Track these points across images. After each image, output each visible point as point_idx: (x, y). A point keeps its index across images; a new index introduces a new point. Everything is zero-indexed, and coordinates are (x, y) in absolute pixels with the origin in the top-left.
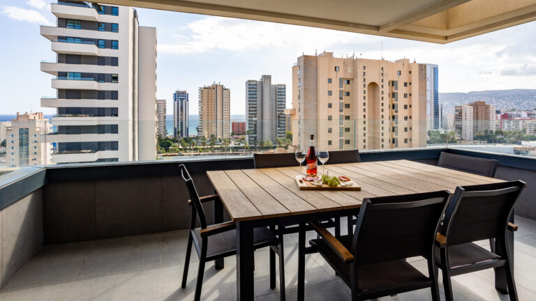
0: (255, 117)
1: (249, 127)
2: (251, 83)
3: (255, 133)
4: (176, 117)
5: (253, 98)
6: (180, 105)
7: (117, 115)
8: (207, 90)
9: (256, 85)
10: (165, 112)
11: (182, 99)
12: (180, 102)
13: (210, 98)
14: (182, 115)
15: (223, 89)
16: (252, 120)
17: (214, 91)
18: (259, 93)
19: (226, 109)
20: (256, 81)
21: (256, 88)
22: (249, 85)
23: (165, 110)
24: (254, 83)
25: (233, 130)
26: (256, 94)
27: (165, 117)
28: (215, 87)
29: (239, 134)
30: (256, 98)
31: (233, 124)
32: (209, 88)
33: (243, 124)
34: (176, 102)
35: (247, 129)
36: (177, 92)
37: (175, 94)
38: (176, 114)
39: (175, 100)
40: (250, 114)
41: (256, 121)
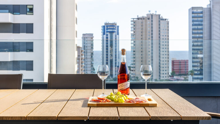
0: (201, 54)
1: (193, 66)
2: (195, 11)
3: (201, 74)
4: (105, 53)
5: (198, 29)
6: (109, 39)
7: (31, 50)
8: (140, 20)
9: (202, 13)
10: (92, 48)
11: (112, 33)
12: (109, 36)
13: (144, 30)
14: (111, 51)
15: (160, 19)
16: (197, 58)
17: (149, 22)
18: (206, 23)
19: (164, 44)
20: (202, 8)
21: (202, 17)
22: (193, 13)
23: (92, 45)
24: (199, 11)
25: (173, 69)
26: (202, 25)
27: (92, 54)
28: (151, 17)
29: (180, 75)
30: (202, 29)
31: (173, 62)
32: (143, 18)
33: (186, 62)
34: (105, 36)
35: (190, 68)
36: (106, 24)
37: (104, 27)
38: (105, 50)
39: (104, 34)
40: (193, 49)
41: (202, 58)
